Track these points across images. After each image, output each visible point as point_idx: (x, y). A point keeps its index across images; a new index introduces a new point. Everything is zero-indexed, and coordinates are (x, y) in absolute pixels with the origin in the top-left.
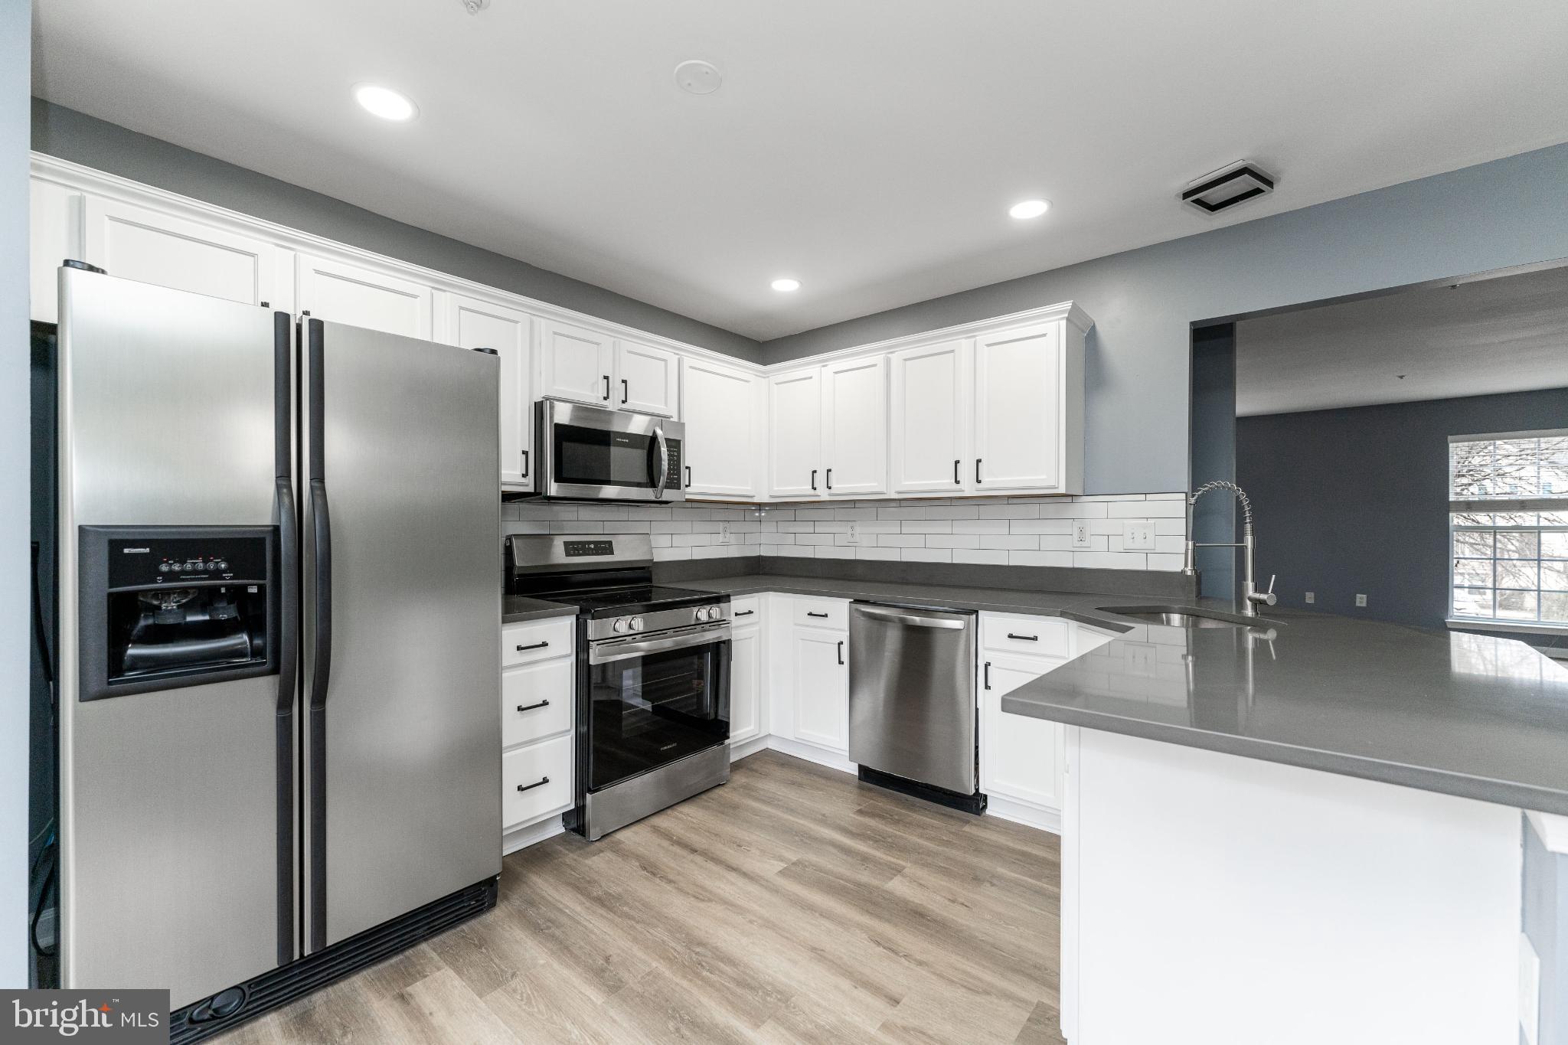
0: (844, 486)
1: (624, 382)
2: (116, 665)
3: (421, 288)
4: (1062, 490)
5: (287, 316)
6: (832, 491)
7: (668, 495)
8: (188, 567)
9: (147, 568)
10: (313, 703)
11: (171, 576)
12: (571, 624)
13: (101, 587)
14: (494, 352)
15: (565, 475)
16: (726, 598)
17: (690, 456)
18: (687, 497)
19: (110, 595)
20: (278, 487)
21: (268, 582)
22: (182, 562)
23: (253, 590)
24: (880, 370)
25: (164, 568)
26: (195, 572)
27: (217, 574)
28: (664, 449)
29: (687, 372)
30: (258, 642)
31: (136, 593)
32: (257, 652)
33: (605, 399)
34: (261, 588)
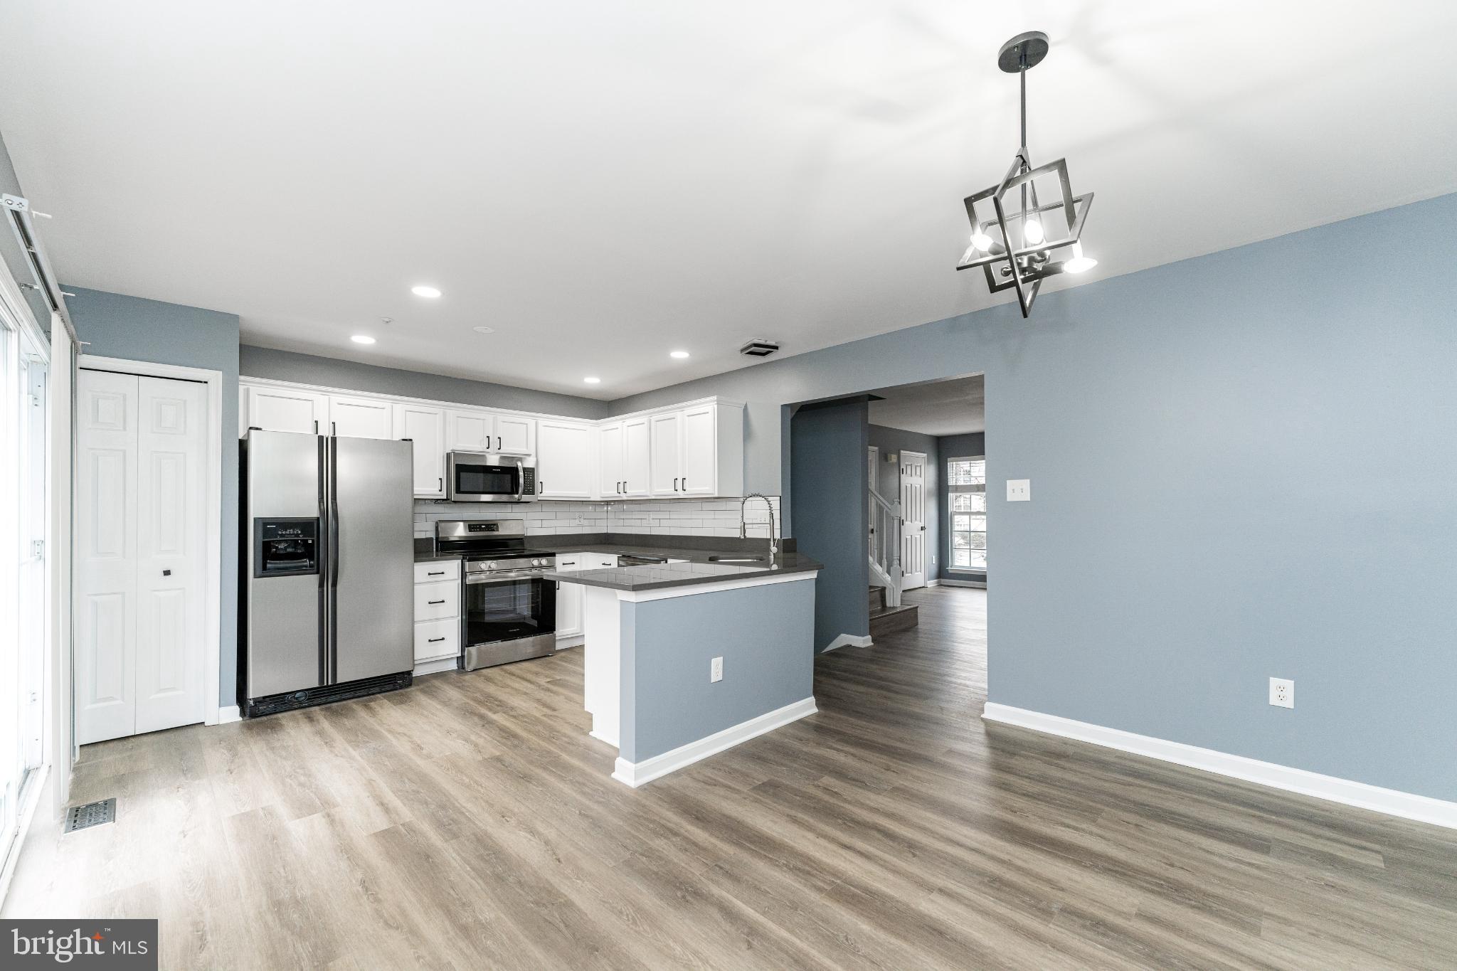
0: (633, 492)
1: (500, 438)
2: (264, 568)
3: (387, 404)
4: (716, 495)
5: (323, 437)
6: (627, 495)
7: (525, 498)
8: (288, 532)
9: (275, 531)
10: (332, 586)
11: (282, 535)
12: (458, 565)
13: (260, 539)
14: (411, 440)
15: (462, 490)
16: (553, 555)
17: (541, 476)
18: (539, 499)
19: (263, 542)
20: (319, 503)
21: (315, 538)
22: (286, 531)
23: (310, 542)
24: (645, 427)
25: (280, 533)
26: (290, 534)
27: (297, 535)
28: (521, 473)
29: (540, 427)
30: (312, 562)
31: (270, 542)
32: (311, 566)
33: (488, 448)
34: (313, 541)
